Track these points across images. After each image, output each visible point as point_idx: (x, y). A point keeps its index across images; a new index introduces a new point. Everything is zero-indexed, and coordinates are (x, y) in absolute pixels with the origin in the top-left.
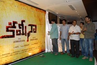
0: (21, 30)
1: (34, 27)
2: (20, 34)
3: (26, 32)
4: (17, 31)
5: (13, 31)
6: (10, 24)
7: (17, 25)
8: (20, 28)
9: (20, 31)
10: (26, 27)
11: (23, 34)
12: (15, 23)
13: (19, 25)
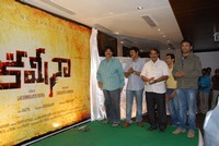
0: (36, 70)
1: (64, 65)
2: (32, 81)
3: (46, 76)
4: (26, 74)
5: (17, 74)
6: (10, 56)
7: (25, 60)
8: (33, 66)
9: (33, 73)
10: (46, 64)
11: (40, 80)
12: (21, 54)
13: (32, 60)
